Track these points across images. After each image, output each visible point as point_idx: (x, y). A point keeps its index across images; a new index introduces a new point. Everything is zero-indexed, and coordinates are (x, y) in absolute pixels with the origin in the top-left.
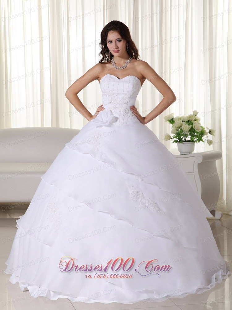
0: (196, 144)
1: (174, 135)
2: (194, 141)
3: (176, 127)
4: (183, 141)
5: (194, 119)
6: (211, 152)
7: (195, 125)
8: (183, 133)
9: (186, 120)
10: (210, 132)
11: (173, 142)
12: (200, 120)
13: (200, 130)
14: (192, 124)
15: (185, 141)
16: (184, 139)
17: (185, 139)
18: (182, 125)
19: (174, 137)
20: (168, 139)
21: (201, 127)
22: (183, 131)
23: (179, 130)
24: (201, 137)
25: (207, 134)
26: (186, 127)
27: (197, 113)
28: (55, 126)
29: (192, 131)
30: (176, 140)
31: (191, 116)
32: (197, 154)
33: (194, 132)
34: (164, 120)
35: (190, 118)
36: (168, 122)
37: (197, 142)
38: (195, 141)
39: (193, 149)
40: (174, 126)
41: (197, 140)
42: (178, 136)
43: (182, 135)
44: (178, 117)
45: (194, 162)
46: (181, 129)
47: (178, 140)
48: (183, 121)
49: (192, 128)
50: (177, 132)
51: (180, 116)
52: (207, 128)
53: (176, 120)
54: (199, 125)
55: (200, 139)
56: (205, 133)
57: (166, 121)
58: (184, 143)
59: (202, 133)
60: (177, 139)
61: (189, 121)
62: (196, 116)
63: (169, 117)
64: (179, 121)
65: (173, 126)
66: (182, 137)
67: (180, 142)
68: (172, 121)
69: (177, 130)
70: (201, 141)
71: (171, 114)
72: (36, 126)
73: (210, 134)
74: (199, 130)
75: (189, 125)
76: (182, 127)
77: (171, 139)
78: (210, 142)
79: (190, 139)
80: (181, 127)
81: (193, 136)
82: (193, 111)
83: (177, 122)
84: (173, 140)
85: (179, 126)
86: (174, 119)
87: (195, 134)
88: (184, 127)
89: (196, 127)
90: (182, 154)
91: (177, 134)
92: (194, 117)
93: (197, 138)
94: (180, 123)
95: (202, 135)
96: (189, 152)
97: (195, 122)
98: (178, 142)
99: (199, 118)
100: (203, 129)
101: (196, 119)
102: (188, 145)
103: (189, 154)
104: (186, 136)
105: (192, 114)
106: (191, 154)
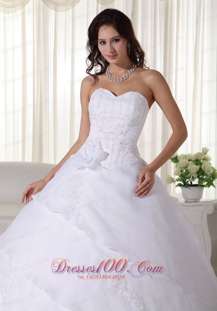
0: (206, 189)
1: (178, 177)
3: (180, 167)
4: (189, 185)
5: (203, 158)
7: (205, 166)
9: (193, 159)
11: (177, 186)
12: (211, 160)
13: (211, 173)
14: (201, 164)
15: (192, 185)
16: (189, 183)
17: (191, 183)
18: (188, 165)
19: (178, 180)
20: (170, 182)
21: (213, 168)
22: (189, 173)
23: (184, 171)
24: (212, 181)
26: (194, 168)
27: (207, 151)
28: (37, 161)
29: (201, 172)
30: (180, 183)
31: (199, 154)
32: (208, 203)
33: (203, 175)
35: (199, 157)
37: (206, 187)
38: (204, 185)
40: (178, 167)
41: (207, 184)
42: (182, 179)
43: (189, 178)
44: (183, 155)
45: (203, 212)
46: (187, 171)
47: (183, 184)
48: (189, 161)
49: (201, 169)
50: (182, 174)
51: (185, 154)
53: (181, 158)
54: (210, 166)
55: (210, 184)
58: (190, 187)
59: (214, 176)
60: (182, 182)
61: (196, 160)
62: (205, 154)
64: (185, 161)
65: (176, 166)
66: (187, 180)
67: (185, 186)
68: (175, 159)
69: (182, 171)
70: (211, 186)
72: (16, 160)
74: (209, 173)
75: (197, 165)
76: (189, 168)
77: (174, 182)
79: (197, 183)
80: (187, 167)
81: (201, 180)
82: (203, 148)
83: (182, 161)
84: (177, 183)
85: (185, 167)
86: (178, 157)
87: (205, 177)
88: (190, 168)
89: (205, 168)
90: (187, 201)
91: (181, 176)
92: (203, 155)
93: (207, 182)
94: (186, 163)
95: (213, 178)
96: (196, 200)
97: (205, 162)
98: (182, 187)
99: (209, 157)
100: (215, 170)
101: (206, 158)
102: (195, 191)
103: (196, 201)
104: (193, 179)
105: (201, 152)
106: (198, 202)
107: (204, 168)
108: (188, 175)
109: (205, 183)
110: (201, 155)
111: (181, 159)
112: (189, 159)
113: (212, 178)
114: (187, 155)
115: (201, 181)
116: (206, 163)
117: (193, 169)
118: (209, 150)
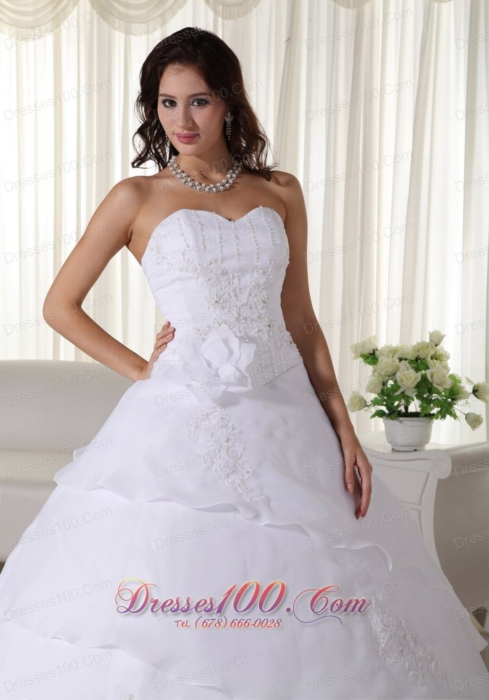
0: (437, 424)
1: (376, 396)
2: (431, 416)
3: (380, 375)
4: (400, 415)
5: (432, 353)
6: (478, 448)
7: (434, 372)
8: (398, 393)
9: (408, 357)
10: (475, 391)
11: (373, 416)
12: (449, 358)
13: (448, 387)
14: (427, 368)
15: (408, 415)
16: (402, 409)
17: (406, 408)
18: (398, 368)
19: (375, 402)
20: (358, 408)
21: (452, 377)
22: (399, 387)
23: (390, 382)
24: (451, 405)
25: (466, 396)
26: (409, 377)
27: (441, 338)
29: (424, 387)
30: (381, 411)
31: (423, 346)
32: (438, 452)
33: (430, 391)
34: (351, 354)
35: (421, 352)
36: (361, 359)
37: (437, 418)
38: (433, 414)
39: (426, 438)
40: (376, 373)
41: (438, 412)
42: (385, 400)
43: (397, 398)
44: (388, 347)
45: (429, 474)
46: (396, 382)
47: (387, 412)
48: (401, 360)
49: (424, 378)
50: (382, 390)
51: (393, 346)
52: (467, 379)
53: (383, 355)
54: (445, 371)
55: (446, 410)
56: (461, 395)
57: (356, 357)
58: (401, 419)
59: (454, 394)
60: (384, 408)
61: (417, 359)
62: (436, 345)
63: (363, 346)
64: (390, 360)
66: (396, 403)
67: (392, 416)
68: (371, 357)
69: (384, 384)
70: (448, 416)
71: (370, 339)
73: (476, 396)
74: (443, 387)
75: (417, 370)
76: (398, 375)
77: (367, 408)
78: (474, 421)
79: (419, 410)
80: (394, 374)
81: (427, 402)
82: (431, 332)
83: (384, 361)
84: (373, 410)
85: (390, 373)
86: (376, 352)
87: (435, 396)
88: (402, 376)
89: (435, 377)
90: (396, 448)
91: (382, 393)
92: (432, 347)
93: (438, 407)
94: (392, 365)
95: (453, 400)
96: (416, 446)
97: (434, 363)
98: (385, 417)
99: (446, 352)
100: (456, 382)
101: (438, 354)
102: (412, 426)
103: (415, 450)
104: (408, 400)
105: (428, 340)
106: (420, 451)
107: (432, 377)
108: (396, 391)
109: (435, 411)
110: (428, 347)
111: (382, 357)
112: (401, 356)
113: (450, 400)
114: (397, 347)
115: (425, 405)
116: (437, 365)
117: (407, 378)
118: (444, 336)
